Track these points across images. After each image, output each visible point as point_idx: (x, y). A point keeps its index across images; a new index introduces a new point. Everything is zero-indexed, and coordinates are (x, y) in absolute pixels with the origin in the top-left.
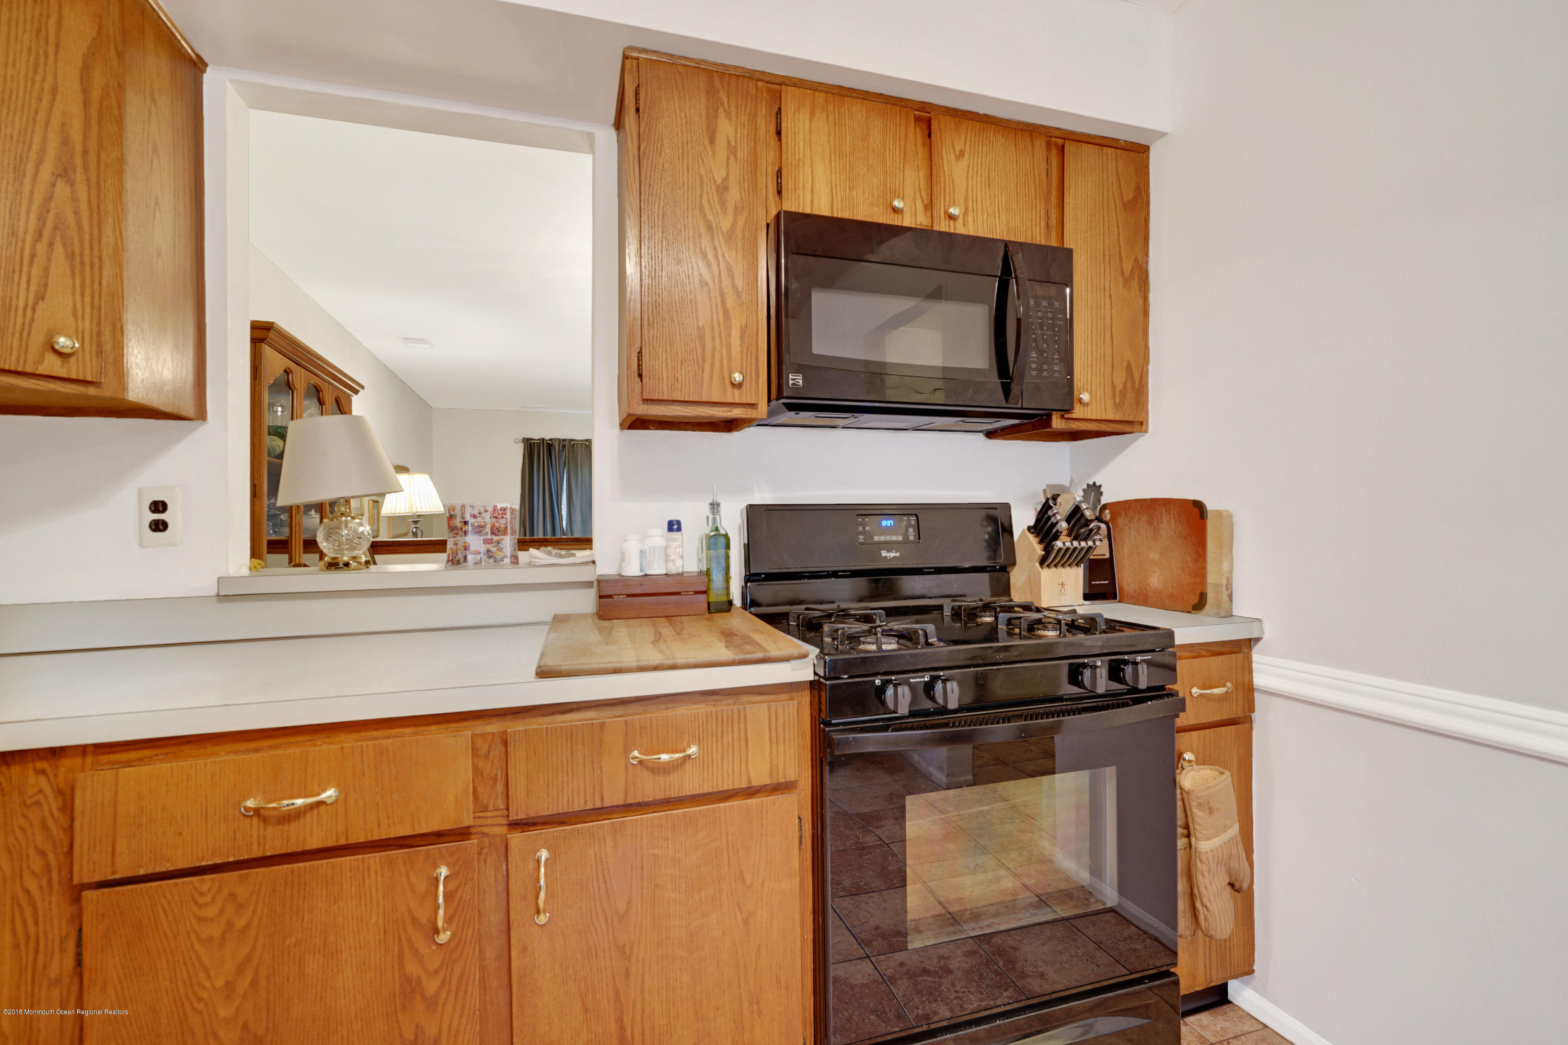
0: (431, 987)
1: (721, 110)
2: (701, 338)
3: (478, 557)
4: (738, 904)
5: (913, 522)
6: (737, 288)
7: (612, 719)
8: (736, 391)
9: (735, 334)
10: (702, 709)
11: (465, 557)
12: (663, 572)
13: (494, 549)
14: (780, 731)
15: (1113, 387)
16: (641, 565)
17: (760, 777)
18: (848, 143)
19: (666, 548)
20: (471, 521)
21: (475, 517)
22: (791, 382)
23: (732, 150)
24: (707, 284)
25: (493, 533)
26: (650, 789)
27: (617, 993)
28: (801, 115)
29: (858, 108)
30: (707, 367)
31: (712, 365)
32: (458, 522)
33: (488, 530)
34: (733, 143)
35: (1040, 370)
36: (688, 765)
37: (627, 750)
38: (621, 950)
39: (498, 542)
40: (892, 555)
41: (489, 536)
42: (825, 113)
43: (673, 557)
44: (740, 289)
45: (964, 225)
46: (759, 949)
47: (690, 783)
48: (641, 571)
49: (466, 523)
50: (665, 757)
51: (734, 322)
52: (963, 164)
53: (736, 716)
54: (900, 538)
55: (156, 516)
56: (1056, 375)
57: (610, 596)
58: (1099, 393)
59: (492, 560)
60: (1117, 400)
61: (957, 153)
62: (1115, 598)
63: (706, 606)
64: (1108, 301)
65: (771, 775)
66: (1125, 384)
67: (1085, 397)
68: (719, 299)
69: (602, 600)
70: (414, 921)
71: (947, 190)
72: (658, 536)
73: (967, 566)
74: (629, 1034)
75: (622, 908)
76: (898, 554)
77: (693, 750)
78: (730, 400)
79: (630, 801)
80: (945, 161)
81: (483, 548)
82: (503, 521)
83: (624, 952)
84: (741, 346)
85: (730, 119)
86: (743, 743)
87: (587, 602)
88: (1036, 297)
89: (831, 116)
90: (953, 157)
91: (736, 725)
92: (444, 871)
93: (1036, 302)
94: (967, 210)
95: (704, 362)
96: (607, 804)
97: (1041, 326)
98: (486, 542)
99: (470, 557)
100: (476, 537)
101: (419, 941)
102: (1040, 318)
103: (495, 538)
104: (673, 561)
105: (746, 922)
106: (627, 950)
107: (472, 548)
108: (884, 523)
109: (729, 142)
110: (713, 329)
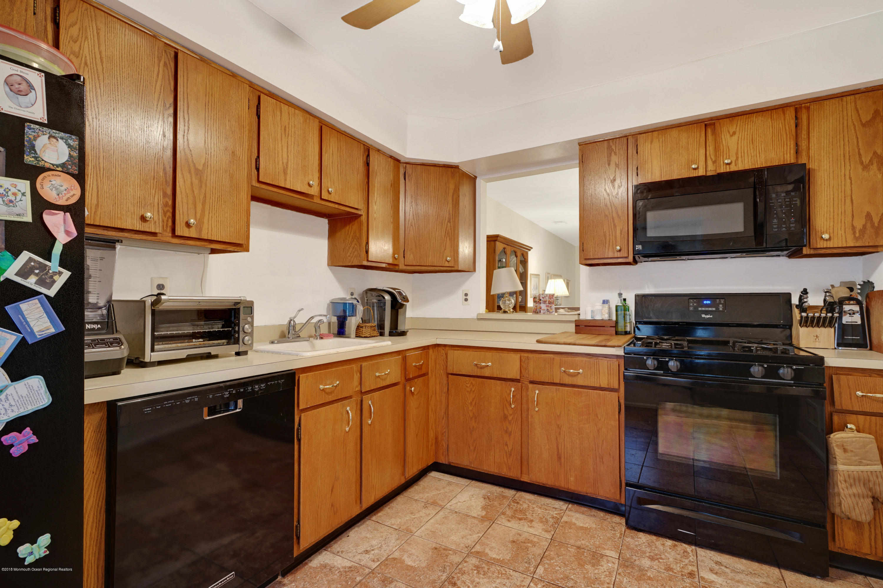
0: (510, 418)
1: (613, 152)
2: (605, 235)
3: (544, 311)
4: (596, 424)
5: (722, 302)
6: (619, 215)
7: (557, 358)
8: (619, 253)
9: (618, 232)
10: (585, 359)
11: (540, 311)
12: (601, 318)
13: (549, 309)
14: (612, 371)
15: (853, 228)
16: (592, 316)
17: (604, 384)
18: (669, 148)
19: (602, 309)
20: (542, 299)
21: (543, 298)
22: (637, 248)
23: (617, 166)
24: (607, 216)
25: (549, 304)
26: (567, 380)
27: (557, 438)
28: (647, 144)
29: (674, 133)
30: (607, 245)
31: (609, 244)
32: (537, 300)
33: (548, 302)
34: (617, 163)
35: (779, 227)
36: (579, 375)
37: (560, 367)
38: (558, 426)
39: (551, 307)
40: (708, 316)
41: (548, 305)
42: (658, 140)
43: (604, 313)
44: (620, 215)
45: (736, 165)
46: (603, 441)
47: (580, 381)
48: (592, 318)
49: (540, 300)
50: (572, 371)
51: (617, 228)
52: (735, 138)
53: (596, 363)
54: (714, 309)
55: (465, 297)
56: (793, 229)
57: (579, 326)
58: (840, 232)
59: (549, 313)
60: (857, 235)
61: (731, 134)
62: (867, 347)
63: (614, 332)
64: (848, 181)
65: (608, 385)
66: (864, 226)
67: (826, 236)
68: (612, 220)
69: (577, 327)
70: (507, 400)
71: (725, 153)
72: (599, 306)
73: (755, 323)
74: (560, 451)
75: (558, 414)
76: (712, 316)
77: (581, 371)
78: (616, 256)
79: (561, 382)
80: (723, 140)
81: (546, 308)
82: (552, 299)
83: (559, 427)
84: (621, 236)
85: (616, 155)
86: (598, 372)
87: (572, 328)
88: (777, 192)
89: (661, 140)
90: (728, 136)
91: (595, 365)
92: (513, 389)
93: (777, 195)
94: (737, 158)
95: (606, 243)
96: (555, 382)
97: (781, 206)
98: (547, 306)
99: (542, 311)
100: (544, 304)
101: (508, 406)
102: (780, 202)
103: (550, 305)
104: (604, 315)
105: (598, 431)
106: (560, 426)
107: (542, 308)
108: (705, 302)
109: (616, 164)
110: (609, 231)
